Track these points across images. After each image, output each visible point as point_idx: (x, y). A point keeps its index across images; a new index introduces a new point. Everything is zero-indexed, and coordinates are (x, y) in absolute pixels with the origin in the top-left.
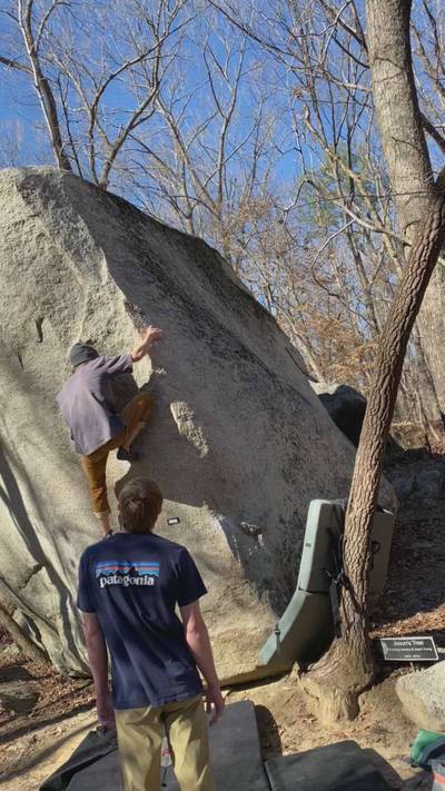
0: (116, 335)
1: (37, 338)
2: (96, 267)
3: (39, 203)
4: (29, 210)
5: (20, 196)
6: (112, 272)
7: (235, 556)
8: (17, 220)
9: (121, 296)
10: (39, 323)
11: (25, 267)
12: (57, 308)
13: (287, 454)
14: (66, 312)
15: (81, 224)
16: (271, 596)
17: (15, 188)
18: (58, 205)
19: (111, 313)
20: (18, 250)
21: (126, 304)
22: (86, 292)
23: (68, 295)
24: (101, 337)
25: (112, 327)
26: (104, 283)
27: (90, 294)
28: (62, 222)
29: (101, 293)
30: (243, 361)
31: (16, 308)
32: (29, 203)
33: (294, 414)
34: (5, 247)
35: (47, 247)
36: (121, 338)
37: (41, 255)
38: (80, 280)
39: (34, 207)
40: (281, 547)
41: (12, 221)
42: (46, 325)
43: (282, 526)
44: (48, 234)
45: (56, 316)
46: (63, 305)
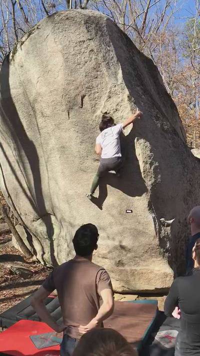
0: (120, 112)
1: (80, 105)
2: (116, 73)
3: (93, 32)
4: (88, 36)
5: (85, 27)
6: (124, 78)
7: (156, 234)
8: (81, 40)
9: (127, 92)
10: (83, 97)
11: (81, 66)
12: (93, 92)
13: (187, 189)
14: (97, 94)
15: (112, 48)
16: (169, 257)
17: (83, 22)
18: (102, 35)
19: (120, 100)
20: (79, 57)
21: (128, 97)
22: (109, 86)
23: (99, 86)
24: (112, 112)
25: (118, 107)
26: (119, 83)
27: (111, 88)
28: (103, 45)
29: (116, 88)
30: (174, 136)
31: (73, 87)
32: (88, 32)
33: (193, 169)
34: (73, 53)
35: (94, 57)
36: (122, 115)
37: (90, 61)
38: (107, 79)
39: (91, 35)
40: (177, 235)
41: (79, 40)
42: (86, 99)
43: (179, 224)
44: (95, 51)
45: (92, 96)
46: (96, 90)
